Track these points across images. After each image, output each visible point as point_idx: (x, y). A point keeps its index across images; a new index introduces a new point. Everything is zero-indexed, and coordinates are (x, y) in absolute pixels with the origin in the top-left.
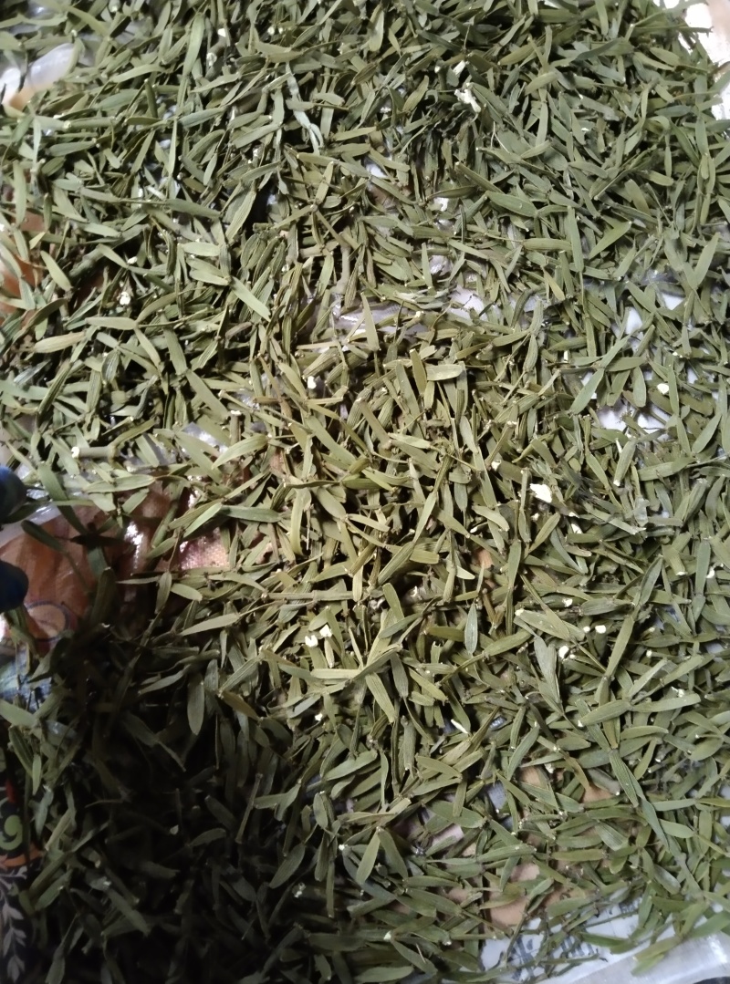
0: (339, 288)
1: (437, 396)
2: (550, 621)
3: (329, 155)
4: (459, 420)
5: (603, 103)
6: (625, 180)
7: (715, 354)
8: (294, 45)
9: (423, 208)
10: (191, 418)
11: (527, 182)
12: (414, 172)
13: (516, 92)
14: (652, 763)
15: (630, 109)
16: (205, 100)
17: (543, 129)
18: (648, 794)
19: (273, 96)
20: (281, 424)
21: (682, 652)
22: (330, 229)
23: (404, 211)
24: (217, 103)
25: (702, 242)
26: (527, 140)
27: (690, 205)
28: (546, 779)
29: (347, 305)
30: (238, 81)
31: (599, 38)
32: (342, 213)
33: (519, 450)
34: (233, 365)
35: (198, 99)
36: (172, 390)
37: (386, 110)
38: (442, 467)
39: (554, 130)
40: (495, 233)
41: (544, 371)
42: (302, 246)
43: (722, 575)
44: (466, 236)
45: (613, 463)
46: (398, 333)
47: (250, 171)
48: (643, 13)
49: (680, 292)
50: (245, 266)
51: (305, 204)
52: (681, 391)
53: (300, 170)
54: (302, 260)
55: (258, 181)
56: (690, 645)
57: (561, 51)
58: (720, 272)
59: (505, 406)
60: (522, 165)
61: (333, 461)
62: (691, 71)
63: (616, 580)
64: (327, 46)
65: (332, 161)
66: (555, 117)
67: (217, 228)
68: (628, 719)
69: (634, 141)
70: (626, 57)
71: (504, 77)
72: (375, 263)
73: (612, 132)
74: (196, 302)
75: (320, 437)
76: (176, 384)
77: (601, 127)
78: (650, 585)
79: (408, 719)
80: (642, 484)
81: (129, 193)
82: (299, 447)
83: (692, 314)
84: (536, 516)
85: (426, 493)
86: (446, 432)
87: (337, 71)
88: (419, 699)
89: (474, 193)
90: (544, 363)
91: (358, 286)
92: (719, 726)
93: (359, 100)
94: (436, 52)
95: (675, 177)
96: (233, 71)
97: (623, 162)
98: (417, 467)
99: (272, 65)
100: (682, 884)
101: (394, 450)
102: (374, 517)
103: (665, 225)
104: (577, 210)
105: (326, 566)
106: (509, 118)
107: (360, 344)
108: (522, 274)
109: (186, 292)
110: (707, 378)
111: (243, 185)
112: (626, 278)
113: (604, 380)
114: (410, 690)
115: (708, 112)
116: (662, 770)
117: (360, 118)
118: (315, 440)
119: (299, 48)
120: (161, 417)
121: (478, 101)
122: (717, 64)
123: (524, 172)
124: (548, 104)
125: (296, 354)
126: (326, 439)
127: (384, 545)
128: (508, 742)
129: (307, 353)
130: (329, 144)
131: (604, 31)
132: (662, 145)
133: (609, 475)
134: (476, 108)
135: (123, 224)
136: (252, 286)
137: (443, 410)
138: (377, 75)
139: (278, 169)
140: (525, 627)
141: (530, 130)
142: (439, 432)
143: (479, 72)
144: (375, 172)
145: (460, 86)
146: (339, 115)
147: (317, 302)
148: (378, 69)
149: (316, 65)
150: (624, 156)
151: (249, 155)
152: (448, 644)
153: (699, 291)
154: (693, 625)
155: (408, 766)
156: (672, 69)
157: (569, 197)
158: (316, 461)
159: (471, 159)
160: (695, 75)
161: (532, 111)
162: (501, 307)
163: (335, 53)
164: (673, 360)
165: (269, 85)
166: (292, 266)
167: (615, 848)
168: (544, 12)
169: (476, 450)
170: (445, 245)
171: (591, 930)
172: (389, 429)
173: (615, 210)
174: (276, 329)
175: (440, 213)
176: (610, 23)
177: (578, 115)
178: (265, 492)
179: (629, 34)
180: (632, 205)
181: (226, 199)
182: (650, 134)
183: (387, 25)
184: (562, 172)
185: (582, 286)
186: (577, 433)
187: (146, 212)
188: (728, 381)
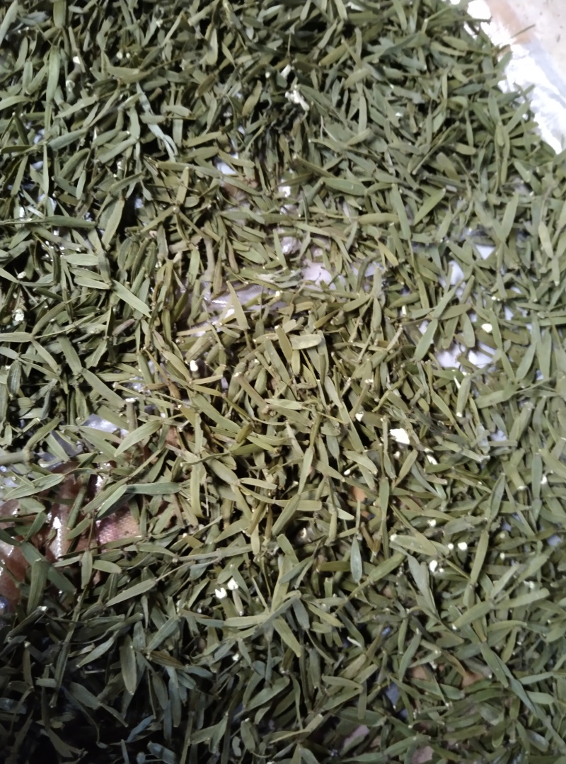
0: (207, 277)
1: (303, 361)
2: (418, 542)
3: (183, 161)
4: (324, 380)
5: (409, 89)
6: (436, 153)
7: (526, 293)
8: (141, 67)
9: (271, 197)
10: (92, 410)
11: (355, 165)
12: (258, 166)
13: (337, 87)
14: (516, 646)
15: (433, 91)
16: (69, 122)
17: (363, 118)
18: (515, 672)
19: (128, 113)
20: (171, 406)
21: (527, 549)
22: (192, 226)
23: (254, 202)
24: (79, 125)
25: (505, 199)
26: (351, 128)
27: (492, 168)
28: (431, 674)
29: (216, 291)
30: (96, 103)
31: (400, 33)
32: (201, 211)
33: (376, 400)
34: (122, 357)
35: (62, 122)
36: (71, 388)
37: (228, 114)
38: (315, 422)
39: (372, 117)
40: (332, 212)
41: (389, 328)
42: (170, 243)
43: (553, 480)
44: (309, 217)
45: (454, 397)
46: (263, 311)
47: (117, 183)
48: (434, 9)
49: (491, 243)
50: (123, 268)
51: (168, 205)
52: (502, 328)
53: (160, 176)
54: (171, 256)
55: (125, 191)
56: (534, 543)
57: (370, 48)
58: (522, 223)
59: (361, 363)
60: (349, 151)
61: (220, 432)
62: (479, 55)
63: (468, 497)
64: (170, 64)
65: (187, 167)
66: (372, 106)
67: (93, 236)
68: (492, 615)
69: (440, 120)
70: (424, 47)
71: (325, 76)
72: (235, 251)
73: (421, 114)
74: (84, 305)
75: (207, 413)
76: (75, 383)
77: (411, 110)
78: (498, 500)
79: (311, 646)
80: (480, 411)
81: (11, 214)
82: (189, 424)
83: (503, 262)
84: (397, 454)
85: (304, 448)
86: (314, 392)
87: (181, 84)
88: (319, 629)
89: (312, 179)
90: (388, 320)
91: (223, 273)
93: (204, 108)
94: (265, 60)
95: (476, 146)
96: (90, 94)
97: (433, 138)
98: (293, 426)
99: (124, 86)
100: (551, 741)
101: (272, 414)
102: (262, 477)
103: (473, 187)
104: (399, 184)
105: (226, 525)
106: (333, 112)
107: (232, 325)
108: (359, 244)
109: (73, 298)
110: (521, 314)
111: (112, 196)
112: (446, 238)
113: (438, 328)
114: (311, 621)
115: (496, 88)
116: (523, 651)
117: (206, 124)
118: (203, 416)
119: (146, 68)
120: (64, 413)
121: (305, 100)
122: (498, 47)
123: (351, 156)
124: (365, 96)
125: (177, 341)
126: (212, 413)
127: (274, 501)
128: (397, 648)
129: (186, 339)
130: (182, 150)
131: (404, 26)
132: (463, 120)
133: (452, 408)
134: (305, 106)
135: (10, 242)
136: (131, 286)
137: (309, 373)
138: (217, 84)
139: (141, 178)
140: (400, 550)
141: (352, 119)
142: (308, 392)
143: (304, 73)
144: (225, 170)
145: (288, 88)
146: (187, 124)
147: (190, 291)
148: (217, 79)
149: (163, 81)
150: (433, 134)
151: (114, 168)
152: (338, 575)
153: (507, 241)
154: (535, 525)
155: (316, 685)
156: (464, 54)
157: (391, 174)
158: (206, 435)
159: (305, 149)
160: (482, 58)
161: (353, 102)
162: (346, 276)
163: (177, 68)
164: (492, 303)
165: (123, 105)
166: (164, 262)
167: (494, 723)
168: (353, 16)
169: (341, 406)
170: (292, 227)
172: (265, 396)
173: (430, 180)
174: (157, 323)
175: (285, 199)
176: (408, 19)
177: (391, 102)
178: (165, 465)
179: (424, 27)
180: (444, 174)
181: (98, 208)
182: (452, 111)
183: (220, 39)
184: (383, 153)
185: (411, 250)
186: (423, 377)
187: (29, 229)
188: (538, 314)
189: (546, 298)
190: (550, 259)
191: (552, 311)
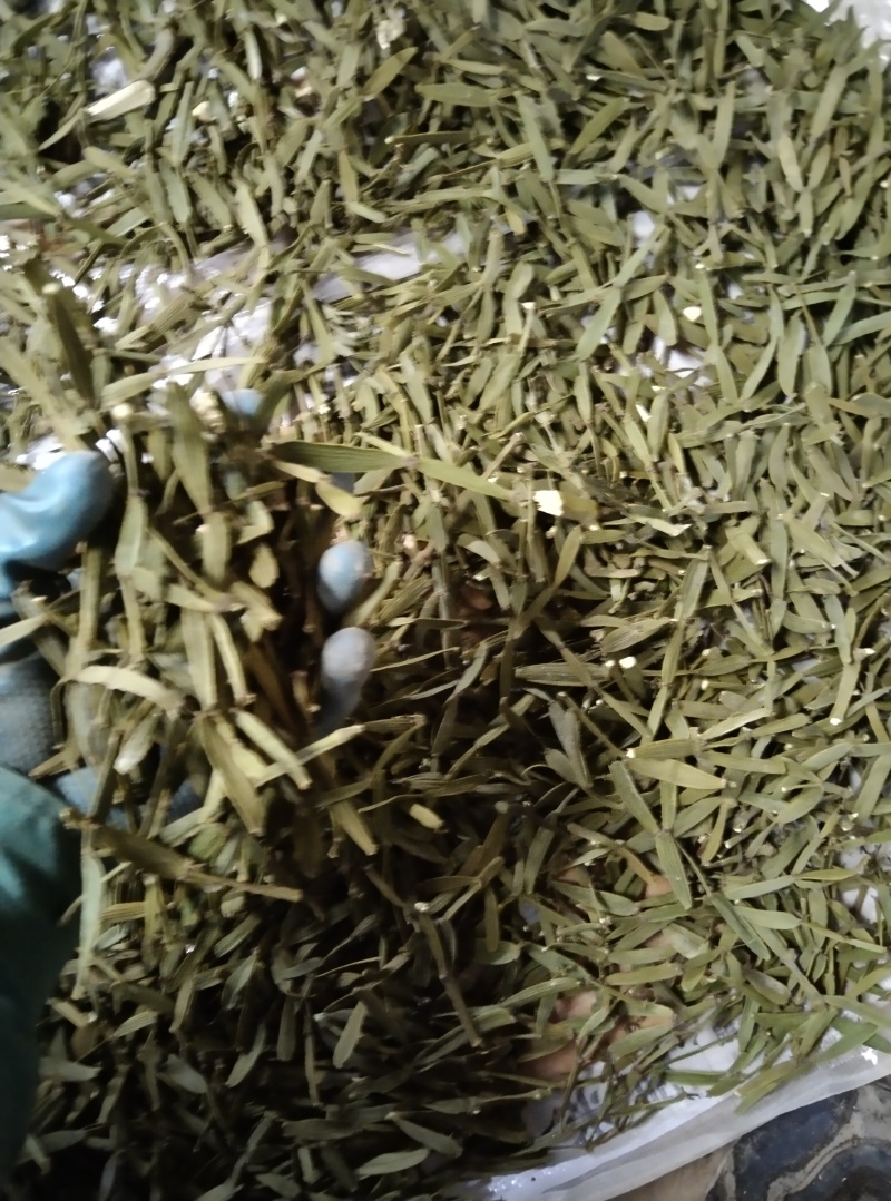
6: (601, 33)
7: (760, 256)
14: (728, 834)
21: (752, 676)
25: (717, 101)
27: (700, 53)
43: (805, 563)
49: (698, 178)
52: (721, 313)
56: (765, 666)
58: (749, 139)
78: (696, 591)
80: (687, 454)
83: (720, 207)
92: (817, 772)
95: (671, 16)
100: (794, 991)
112: (625, 174)
116: (745, 843)
153: (724, 170)
167: (691, 955)
171: (675, 1066)
185: (556, 199)
188: (780, 290)
189: (797, 264)
190: (797, 196)
191: (807, 282)
